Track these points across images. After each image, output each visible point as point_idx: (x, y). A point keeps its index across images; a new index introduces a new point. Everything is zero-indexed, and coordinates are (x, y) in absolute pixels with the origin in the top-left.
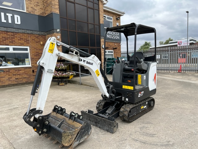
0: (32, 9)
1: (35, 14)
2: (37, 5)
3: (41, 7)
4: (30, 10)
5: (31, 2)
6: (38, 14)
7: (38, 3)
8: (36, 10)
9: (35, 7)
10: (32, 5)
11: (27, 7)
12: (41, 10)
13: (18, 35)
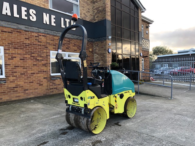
0: (84, 15)
1: (87, 20)
2: (88, 11)
3: (91, 14)
4: (83, 16)
5: (84, 9)
6: (88, 21)
7: (89, 9)
8: (87, 16)
9: (87, 14)
10: (84, 12)
11: (81, 13)
12: (91, 16)
13: (73, 41)
